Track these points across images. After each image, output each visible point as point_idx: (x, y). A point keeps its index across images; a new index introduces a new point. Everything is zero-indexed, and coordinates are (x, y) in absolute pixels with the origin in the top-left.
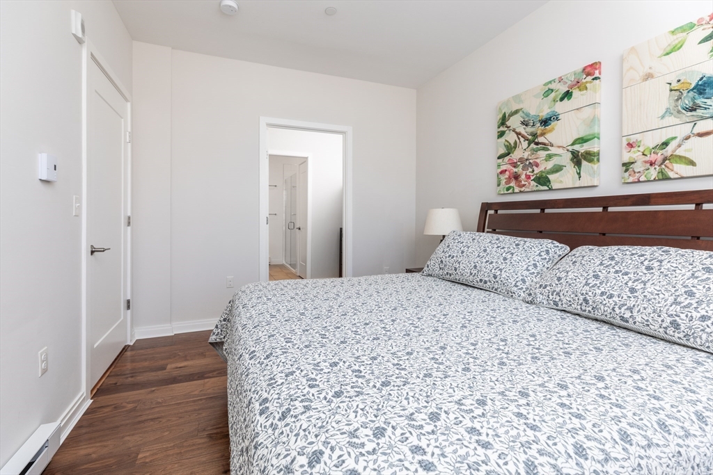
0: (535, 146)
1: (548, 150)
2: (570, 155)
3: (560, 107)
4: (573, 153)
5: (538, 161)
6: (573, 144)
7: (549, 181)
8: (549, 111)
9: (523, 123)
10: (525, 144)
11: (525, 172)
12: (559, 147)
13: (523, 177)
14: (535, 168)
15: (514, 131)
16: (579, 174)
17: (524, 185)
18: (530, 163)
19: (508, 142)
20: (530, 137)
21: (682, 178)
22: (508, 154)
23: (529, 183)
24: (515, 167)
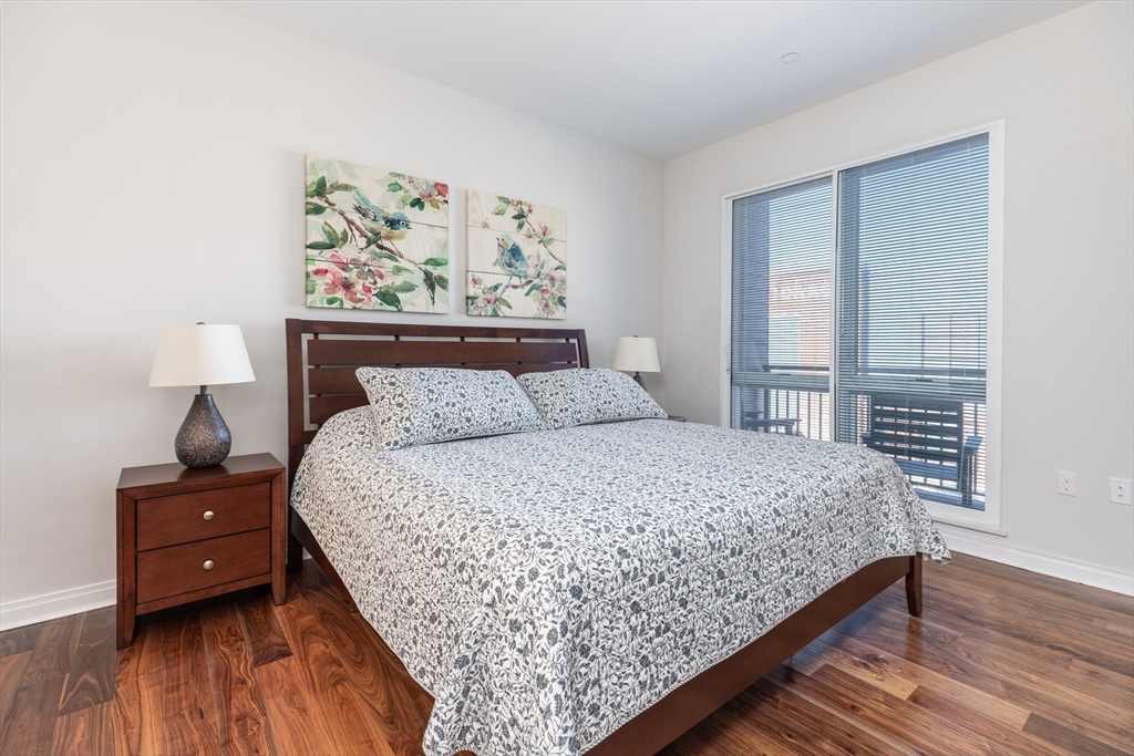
0: (378, 250)
1: (397, 261)
2: (423, 276)
3: (411, 214)
4: (426, 273)
5: (383, 271)
6: (426, 263)
7: (398, 300)
8: (397, 211)
9: (358, 209)
10: (362, 242)
11: (361, 282)
12: (410, 261)
13: (359, 287)
14: (378, 280)
15: (342, 214)
16: (433, 298)
17: (361, 300)
18: (370, 270)
19: (330, 227)
20: (370, 235)
21: (505, 317)
22: (332, 246)
23: (370, 299)
24: (344, 270)
